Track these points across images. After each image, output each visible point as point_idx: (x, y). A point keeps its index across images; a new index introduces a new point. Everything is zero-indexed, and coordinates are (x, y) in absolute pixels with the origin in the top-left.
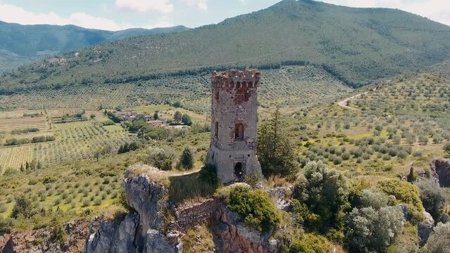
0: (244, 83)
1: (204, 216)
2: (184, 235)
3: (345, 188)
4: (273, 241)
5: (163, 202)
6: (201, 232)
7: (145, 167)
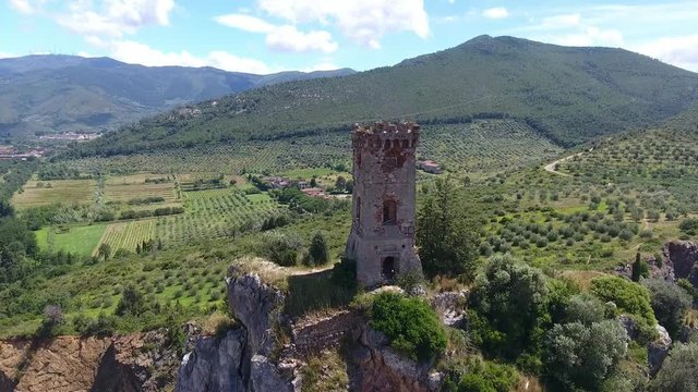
0: (396, 142)
1: (335, 336)
2: (304, 364)
3: (543, 294)
4: (435, 376)
5: (276, 314)
6: (330, 360)
7: (256, 261)
